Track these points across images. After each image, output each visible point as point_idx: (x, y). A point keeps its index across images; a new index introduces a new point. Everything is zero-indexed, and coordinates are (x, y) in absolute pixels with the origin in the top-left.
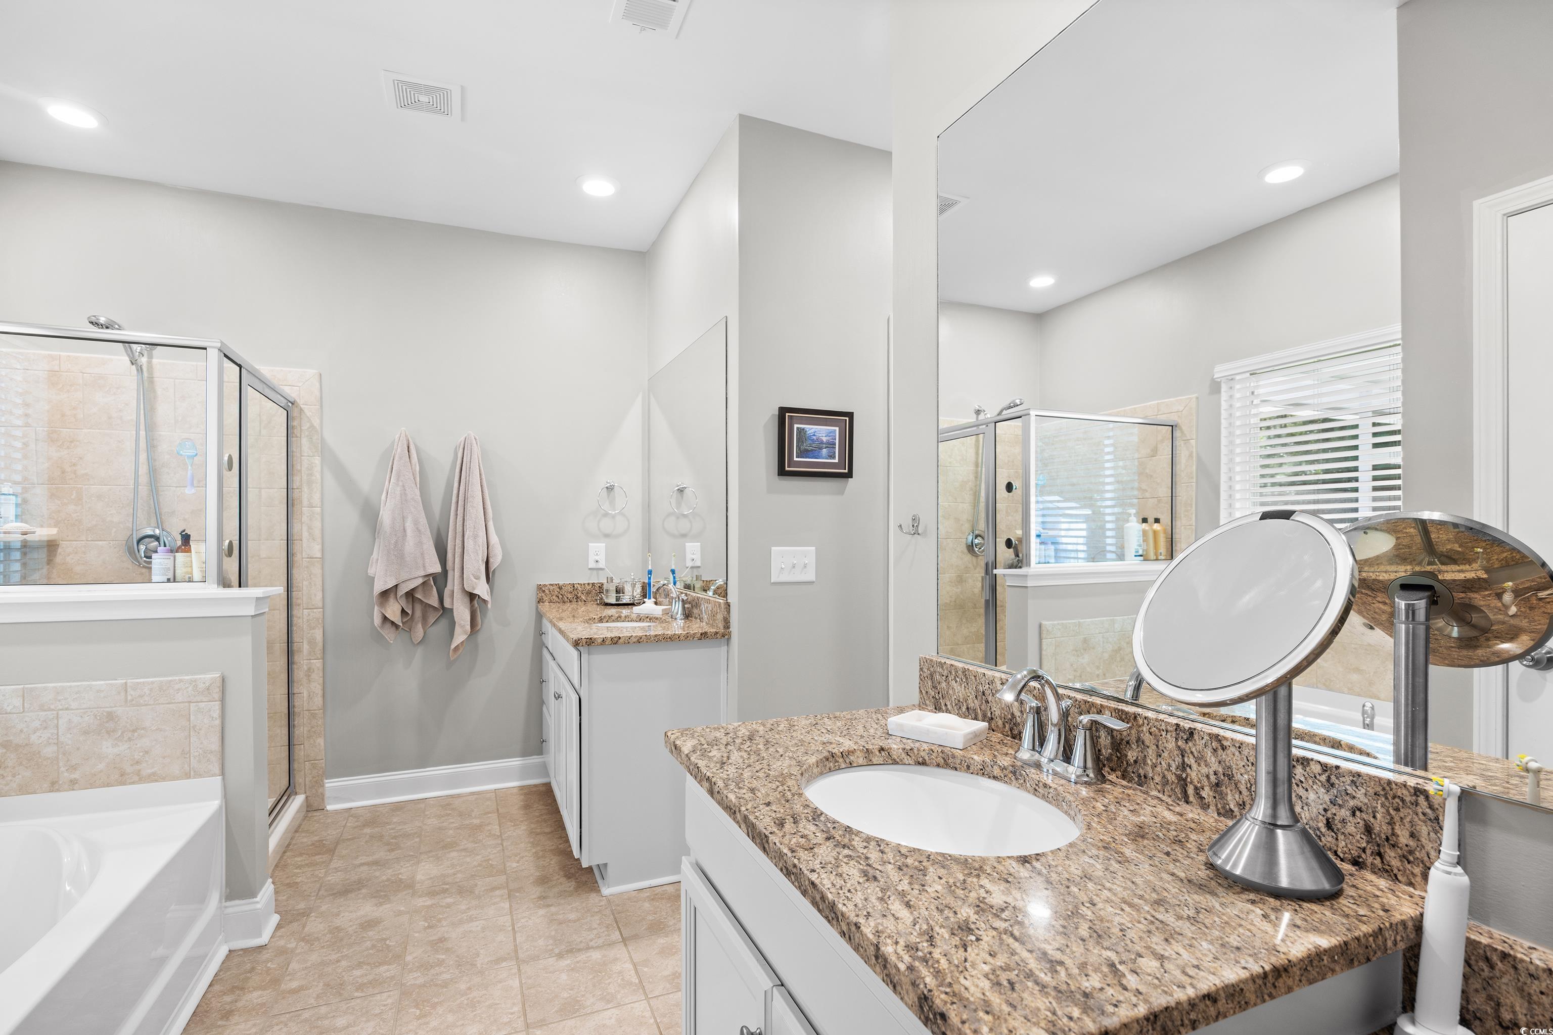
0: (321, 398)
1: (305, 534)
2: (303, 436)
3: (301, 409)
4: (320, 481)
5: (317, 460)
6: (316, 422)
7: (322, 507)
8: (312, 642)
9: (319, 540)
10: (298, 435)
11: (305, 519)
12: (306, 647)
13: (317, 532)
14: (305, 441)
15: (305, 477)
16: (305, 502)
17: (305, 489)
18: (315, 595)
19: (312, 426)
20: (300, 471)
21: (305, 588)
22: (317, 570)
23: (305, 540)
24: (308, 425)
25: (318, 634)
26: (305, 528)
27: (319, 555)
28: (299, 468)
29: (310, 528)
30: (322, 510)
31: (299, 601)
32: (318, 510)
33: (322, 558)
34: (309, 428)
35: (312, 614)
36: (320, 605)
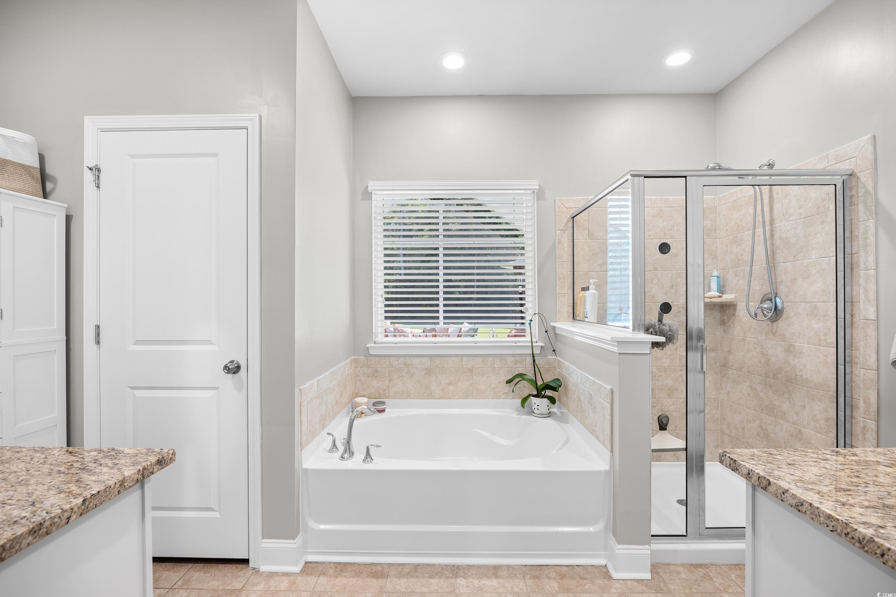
0: (876, 160)
1: (862, 297)
2: (859, 202)
3: (858, 178)
4: (873, 243)
5: (871, 224)
6: (870, 186)
7: (877, 269)
8: (867, 401)
9: (874, 303)
10: (856, 203)
11: (862, 281)
12: (862, 405)
13: (872, 295)
14: (861, 207)
15: (861, 242)
16: (862, 266)
17: (862, 253)
18: (870, 356)
19: (867, 192)
20: (857, 236)
21: (861, 348)
22: (872, 332)
23: (861, 302)
24: (863, 190)
25: (873, 396)
26: (862, 291)
27: (873, 317)
28: (857, 233)
29: (866, 290)
30: (877, 273)
31: (857, 360)
32: (872, 272)
33: (877, 319)
34: (864, 193)
35: (867, 375)
36: (875, 367)
